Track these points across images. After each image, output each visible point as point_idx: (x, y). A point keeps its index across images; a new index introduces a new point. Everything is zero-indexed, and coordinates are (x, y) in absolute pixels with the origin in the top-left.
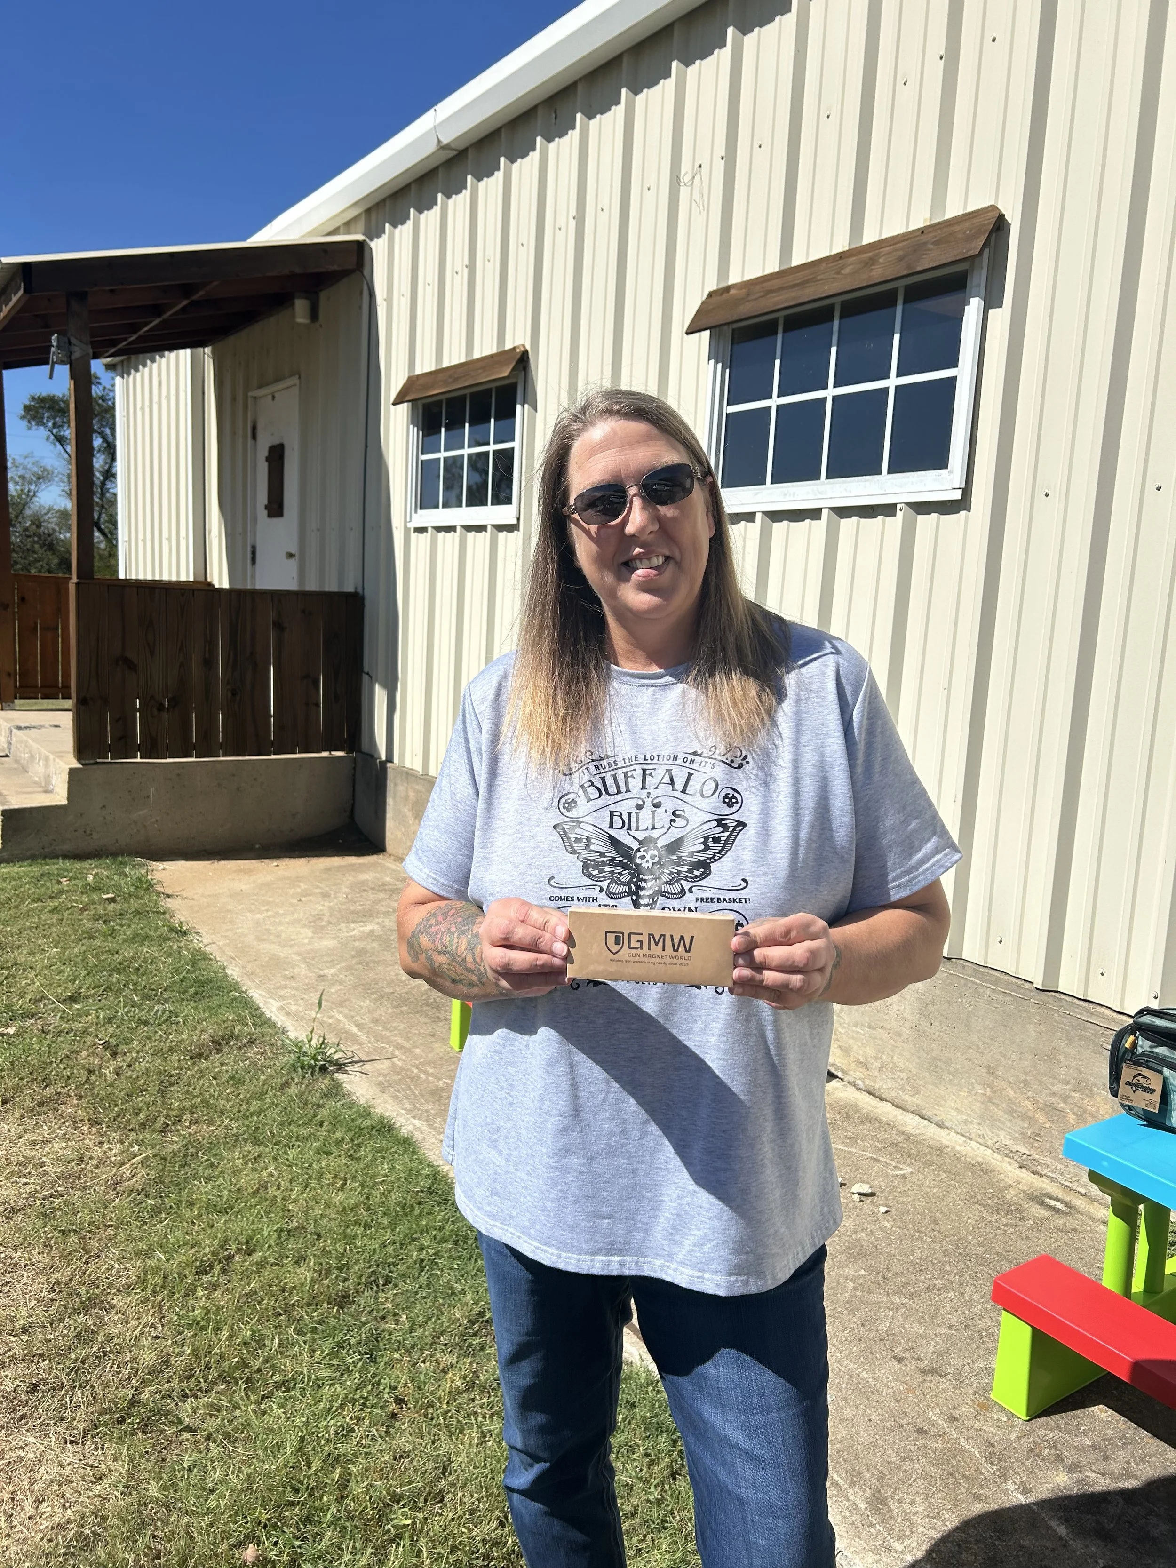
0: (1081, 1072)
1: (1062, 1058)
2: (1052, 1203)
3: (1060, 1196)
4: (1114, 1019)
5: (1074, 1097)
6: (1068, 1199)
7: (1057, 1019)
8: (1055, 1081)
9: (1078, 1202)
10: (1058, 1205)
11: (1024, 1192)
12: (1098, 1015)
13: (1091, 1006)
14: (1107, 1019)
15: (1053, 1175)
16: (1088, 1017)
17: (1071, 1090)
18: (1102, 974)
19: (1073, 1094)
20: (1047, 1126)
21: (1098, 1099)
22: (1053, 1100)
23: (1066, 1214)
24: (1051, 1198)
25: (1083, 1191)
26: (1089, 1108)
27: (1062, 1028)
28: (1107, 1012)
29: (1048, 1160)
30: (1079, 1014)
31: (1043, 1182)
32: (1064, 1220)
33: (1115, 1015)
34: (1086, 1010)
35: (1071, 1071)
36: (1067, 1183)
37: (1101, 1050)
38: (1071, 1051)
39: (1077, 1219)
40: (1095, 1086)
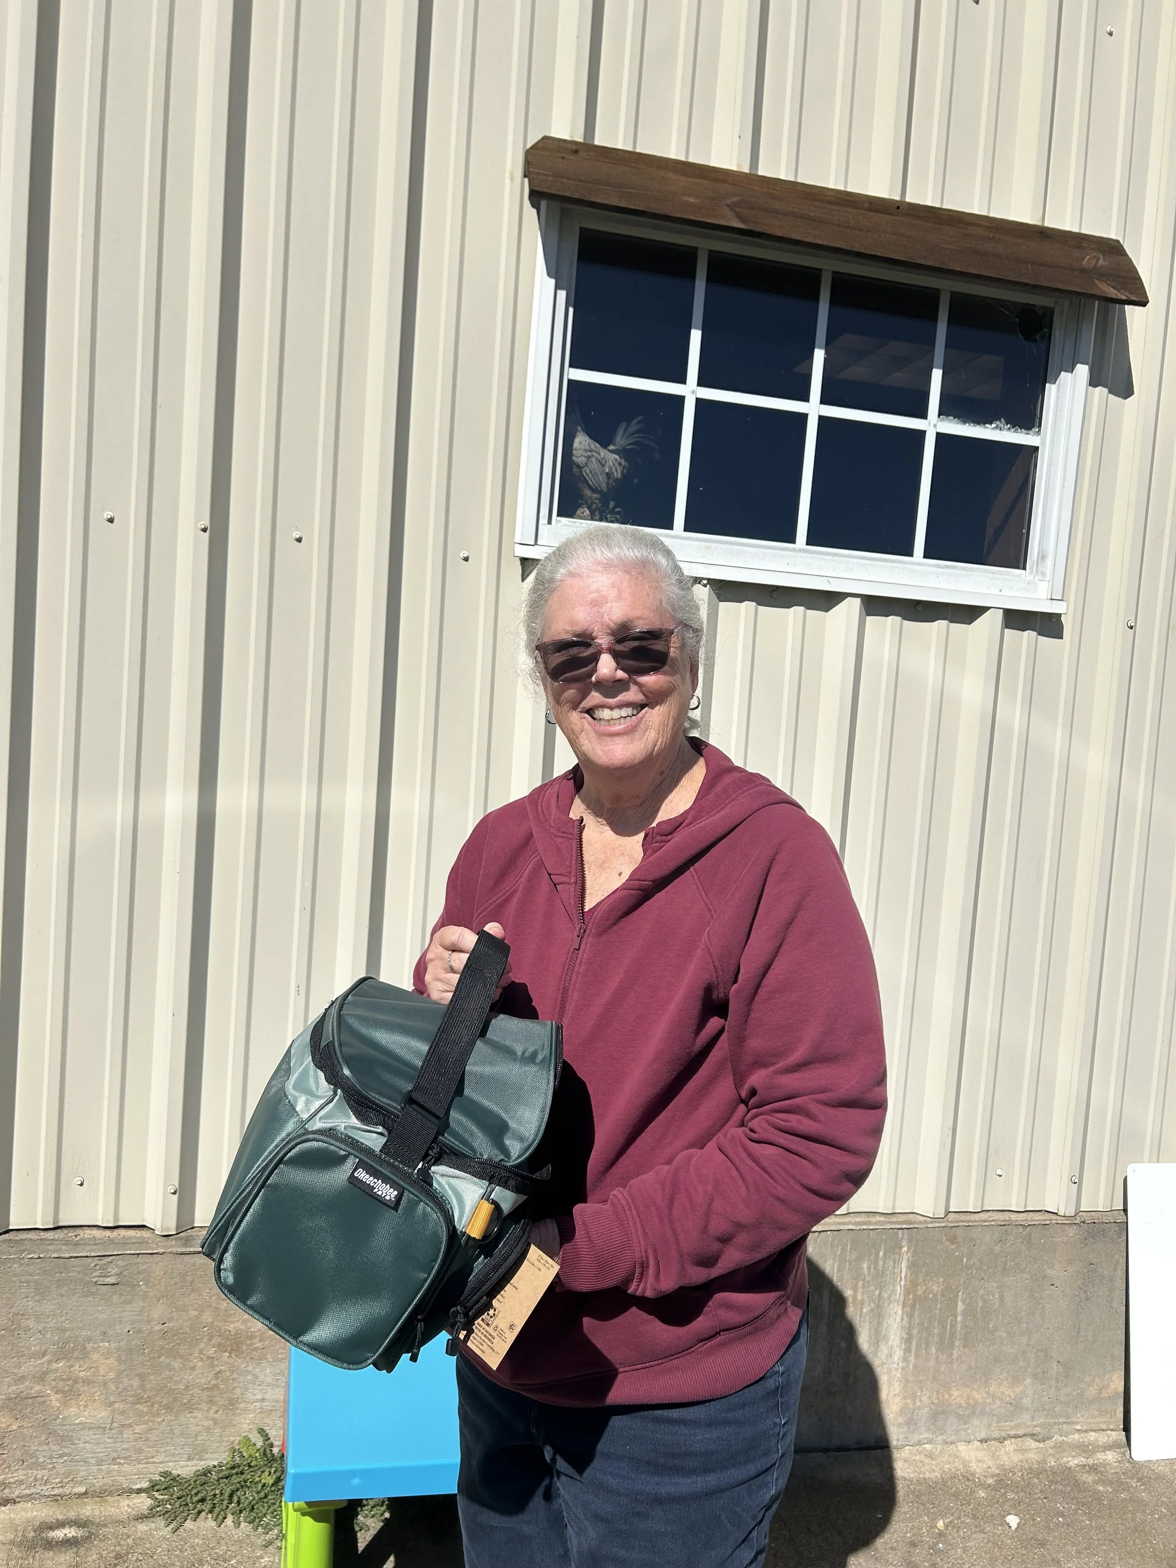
0: (64, 1330)
1: (31, 1323)
2: (59, 1534)
3: (60, 1517)
4: (111, 1241)
5: (57, 1370)
6: (72, 1514)
7: (18, 1270)
8: (23, 1360)
9: (89, 1510)
10: (70, 1532)
11: (12, 1543)
12: (84, 1243)
13: (71, 1233)
14: (103, 1243)
15: (33, 1490)
16: (69, 1251)
17: (50, 1362)
18: (81, 1185)
19: (54, 1366)
20: (14, 1427)
21: (95, 1357)
22: (21, 1387)
23: (88, 1538)
24: (51, 1528)
25: (82, 1489)
26: (82, 1374)
27: (27, 1282)
28: (96, 1232)
29: (21, 1475)
30: (55, 1251)
31: (24, 1510)
32: (94, 1551)
33: (108, 1233)
34: (67, 1243)
35: (49, 1335)
36: (56, 1492)
37: (94, 1289)
38: (47, 1307)
39: (105, 1538)
40: (89, 1339)
